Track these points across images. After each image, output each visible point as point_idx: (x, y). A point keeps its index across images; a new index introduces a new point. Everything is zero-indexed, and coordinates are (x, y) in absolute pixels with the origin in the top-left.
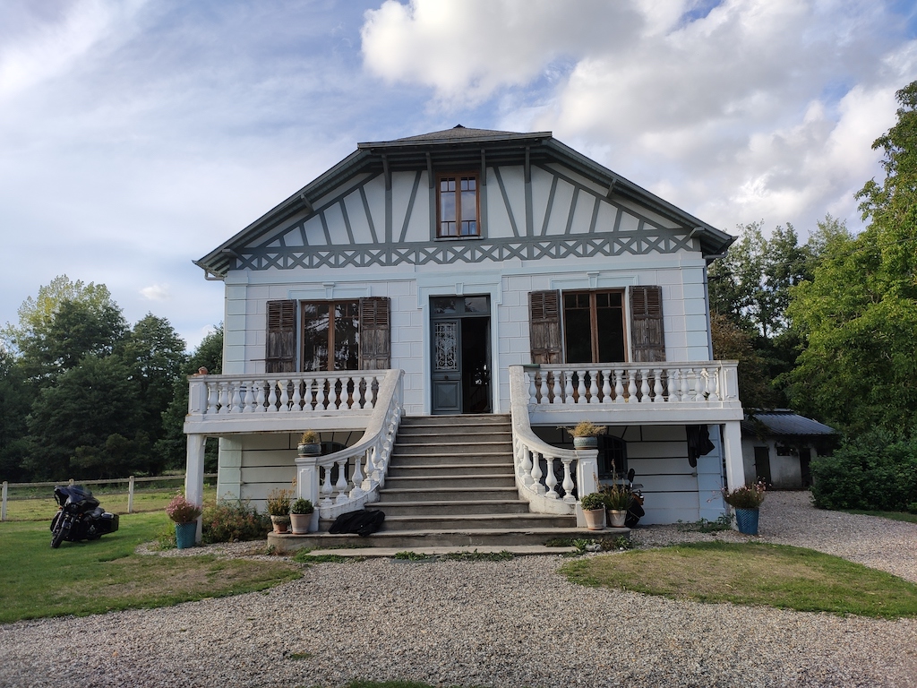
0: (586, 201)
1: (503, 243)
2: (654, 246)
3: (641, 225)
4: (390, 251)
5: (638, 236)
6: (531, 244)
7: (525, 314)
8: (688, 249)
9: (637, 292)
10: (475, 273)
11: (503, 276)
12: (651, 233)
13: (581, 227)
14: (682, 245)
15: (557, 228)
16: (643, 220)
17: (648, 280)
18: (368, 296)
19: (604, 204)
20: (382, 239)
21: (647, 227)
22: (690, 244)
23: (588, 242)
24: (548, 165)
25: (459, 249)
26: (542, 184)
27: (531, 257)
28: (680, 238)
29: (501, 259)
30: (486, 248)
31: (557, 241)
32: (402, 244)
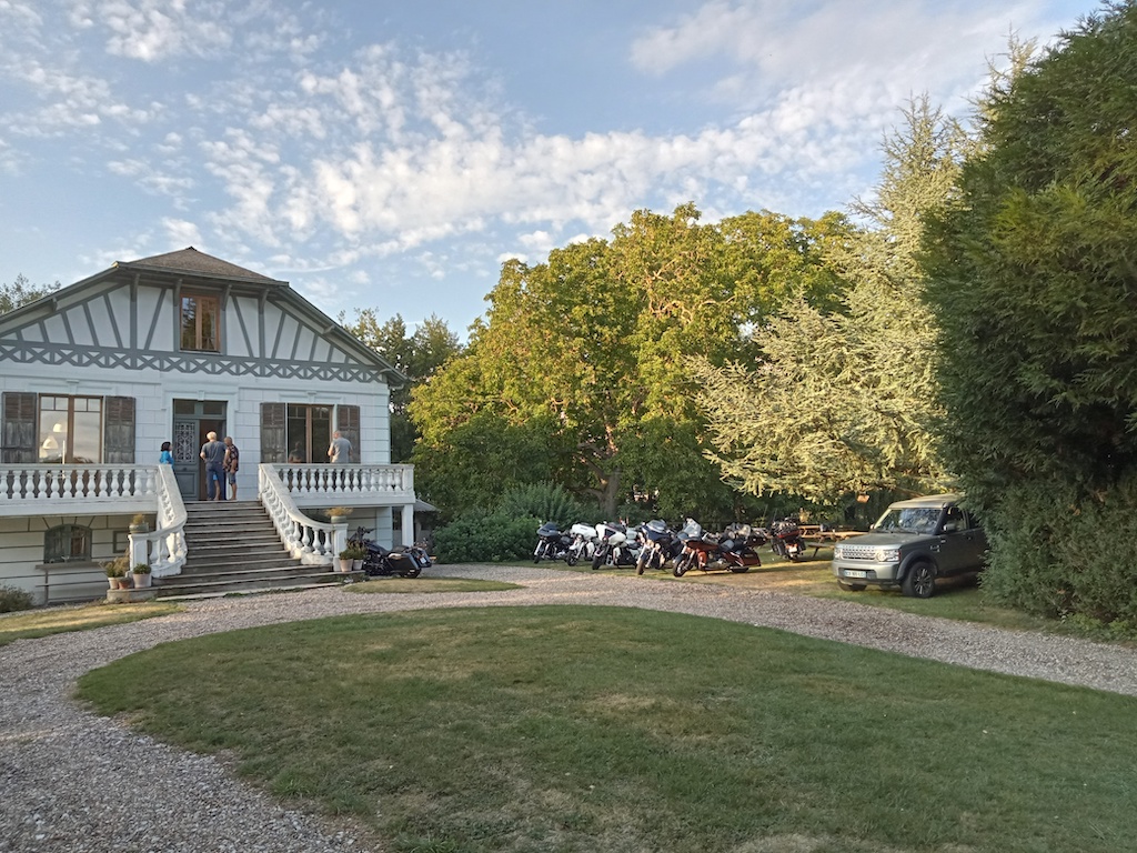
0: (307, 335)
1: (239, 361)
2: (355, 376)
3: (347, 360)
4: (134, 356)
5: (344, 367)
6: (263, 364)
7: (256, 420)
8: (378, 381)
9: (342, 409)
10: (210, 383)
11: (240, 388)
12: (353, 366)
13: (303, 355)
14: (374, 378)
15: (284, 354)
16: (349, 356)
17: (351, 401)
18: (114, 395)
19: (320, 339)
20: (126, 344)
21: (352, 362)
22: (380, 377)
23: (307, 368)
24: (278, 302)
25: (201, 361)
26: (272, 316)
27: (262, 374)
28: (374, 372)
29: (238, 373)
30: (226, 363)
31: (284, 364)
32: (146, 351)
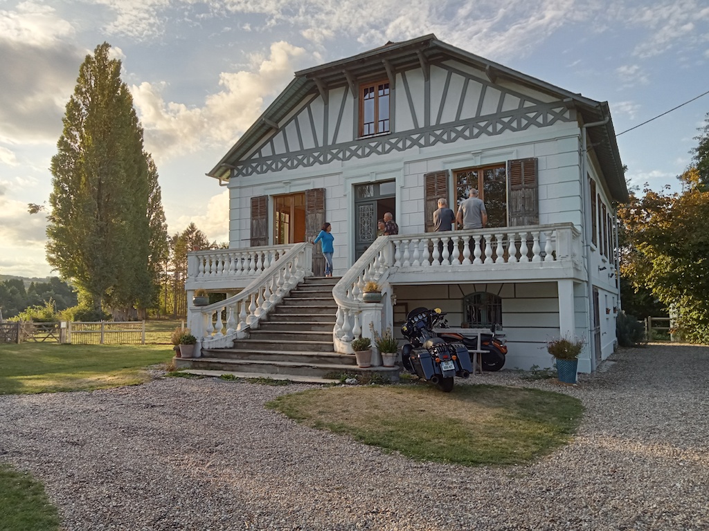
0: (475, 88)
1: (406, 135)
2: (532, 122)
3: (522, 104)
5: (516, 114)
6: (428, 133)
7: (420, 193)
8: (565, 120)
9: (515, 164)
10: (384, 163)
11: (406, 163)
12: (530, 110)
13: (469, 113)
14: (559, 117)
15: (449, 117)
16: (524, 98)
17: (526, 153)
18: (312, 188)
19: (489, 89)
21: (528, 104)
22: (567, 115)
25: (373, 144)
26: (438, 78)
27: (428, 144)
28: (558, 110)
29: (404, 148)
30: (393, 141)
31: (449, 127)
32: (334, 145)
